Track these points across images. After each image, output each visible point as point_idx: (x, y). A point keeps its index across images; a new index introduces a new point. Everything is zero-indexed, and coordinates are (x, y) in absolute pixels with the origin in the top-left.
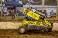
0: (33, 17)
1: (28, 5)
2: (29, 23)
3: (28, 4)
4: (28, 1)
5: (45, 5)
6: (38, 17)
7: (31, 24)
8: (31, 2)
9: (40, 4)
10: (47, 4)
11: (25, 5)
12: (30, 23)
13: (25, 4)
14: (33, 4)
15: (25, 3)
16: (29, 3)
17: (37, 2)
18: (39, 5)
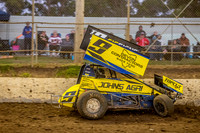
0: (125, 65)
1: (26, 14)
2: (103, 86)
3: (26, 11)
4: (26, 3)
5: (87, 14)
6: (141, 67)
7: (110, 89)
8: (37, 5)
9: (69, 11)
10: (92, 10)
11: (16, 14)
12: (108, 87)
13: (18, 13)
14: (46, 13)
15: (15, 10)
16: (30, 8)
17: (59, 5)
18: (66, 15)
